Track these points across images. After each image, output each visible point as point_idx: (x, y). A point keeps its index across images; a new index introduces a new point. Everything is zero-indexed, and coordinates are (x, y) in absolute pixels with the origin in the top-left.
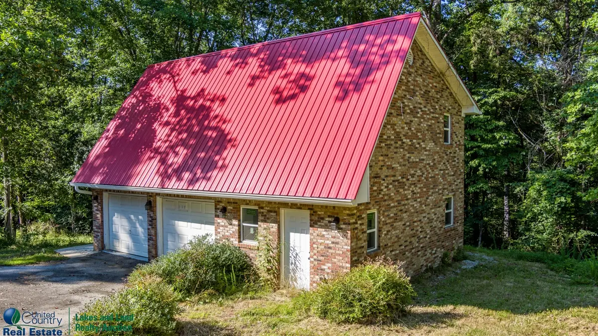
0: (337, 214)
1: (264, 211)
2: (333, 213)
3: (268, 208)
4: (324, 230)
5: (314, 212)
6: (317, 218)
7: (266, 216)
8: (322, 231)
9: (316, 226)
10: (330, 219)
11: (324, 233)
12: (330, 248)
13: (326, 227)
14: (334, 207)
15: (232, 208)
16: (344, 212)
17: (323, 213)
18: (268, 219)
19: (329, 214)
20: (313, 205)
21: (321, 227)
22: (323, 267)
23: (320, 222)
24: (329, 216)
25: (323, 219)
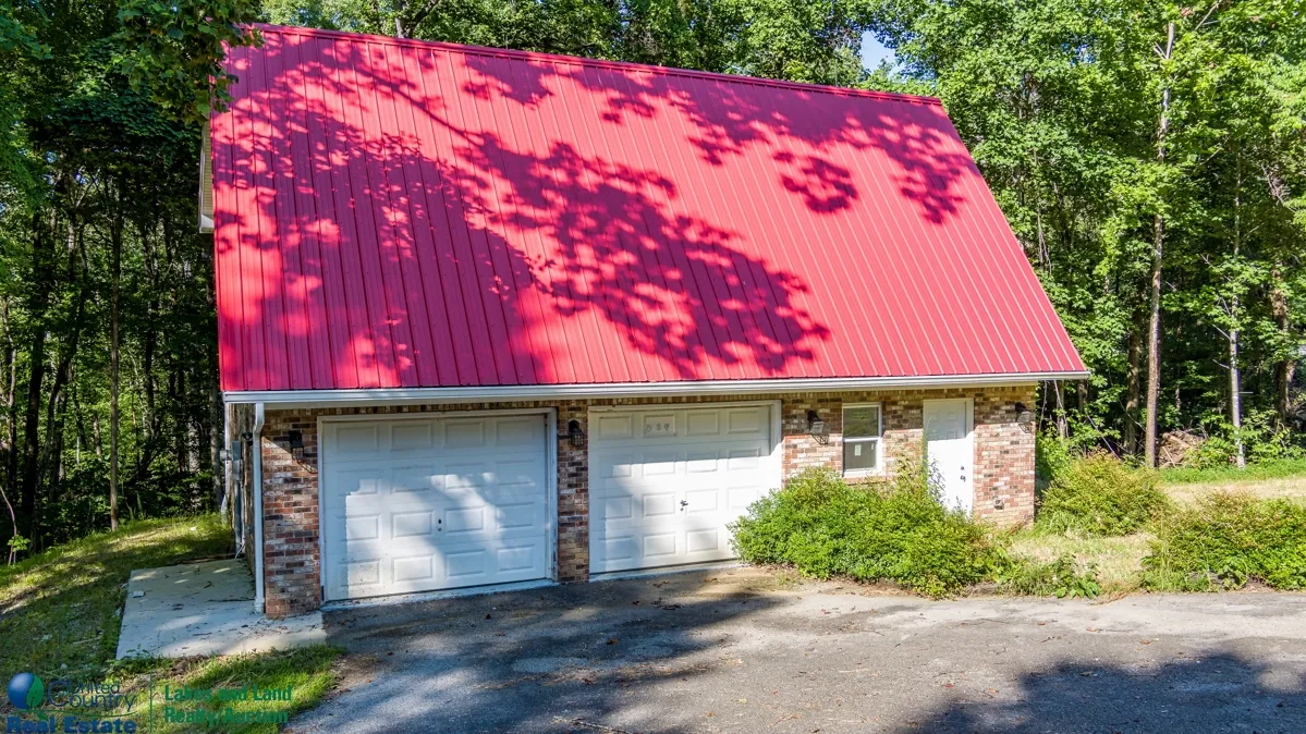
0: (1019, 398)
1: (898, 408)
2: (1011, 397)
3: (907, 403)
4: (999, 425)
5: (985, 399)
6: (988, 408)
7: (901, 416)
8: (996, 428)
9: (988, 421)
10: (1008, 408)
11: (1000, 430)
12: (1007, 452)
13: (1002, 421)
14: (1014, 388)
15: (828, 411)
16: (1028, 393)
17: (998, 399)
18: (905, 421)
19: (1006, 399)
20: (983, 389)
21: (995, 421)
22: (996, 484)
23: (993, 413)
24: (1007, 403)
25: (997, 408)
